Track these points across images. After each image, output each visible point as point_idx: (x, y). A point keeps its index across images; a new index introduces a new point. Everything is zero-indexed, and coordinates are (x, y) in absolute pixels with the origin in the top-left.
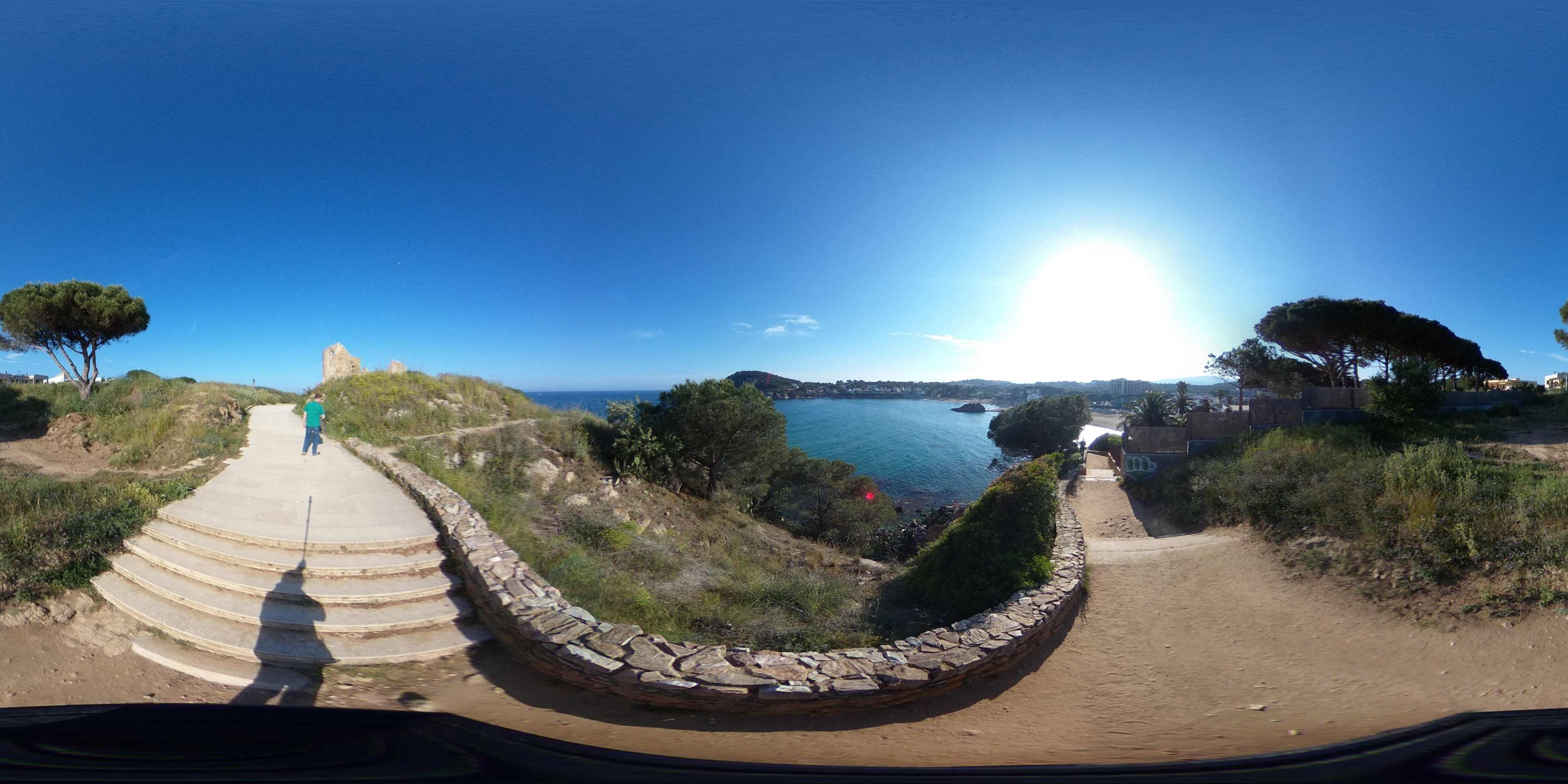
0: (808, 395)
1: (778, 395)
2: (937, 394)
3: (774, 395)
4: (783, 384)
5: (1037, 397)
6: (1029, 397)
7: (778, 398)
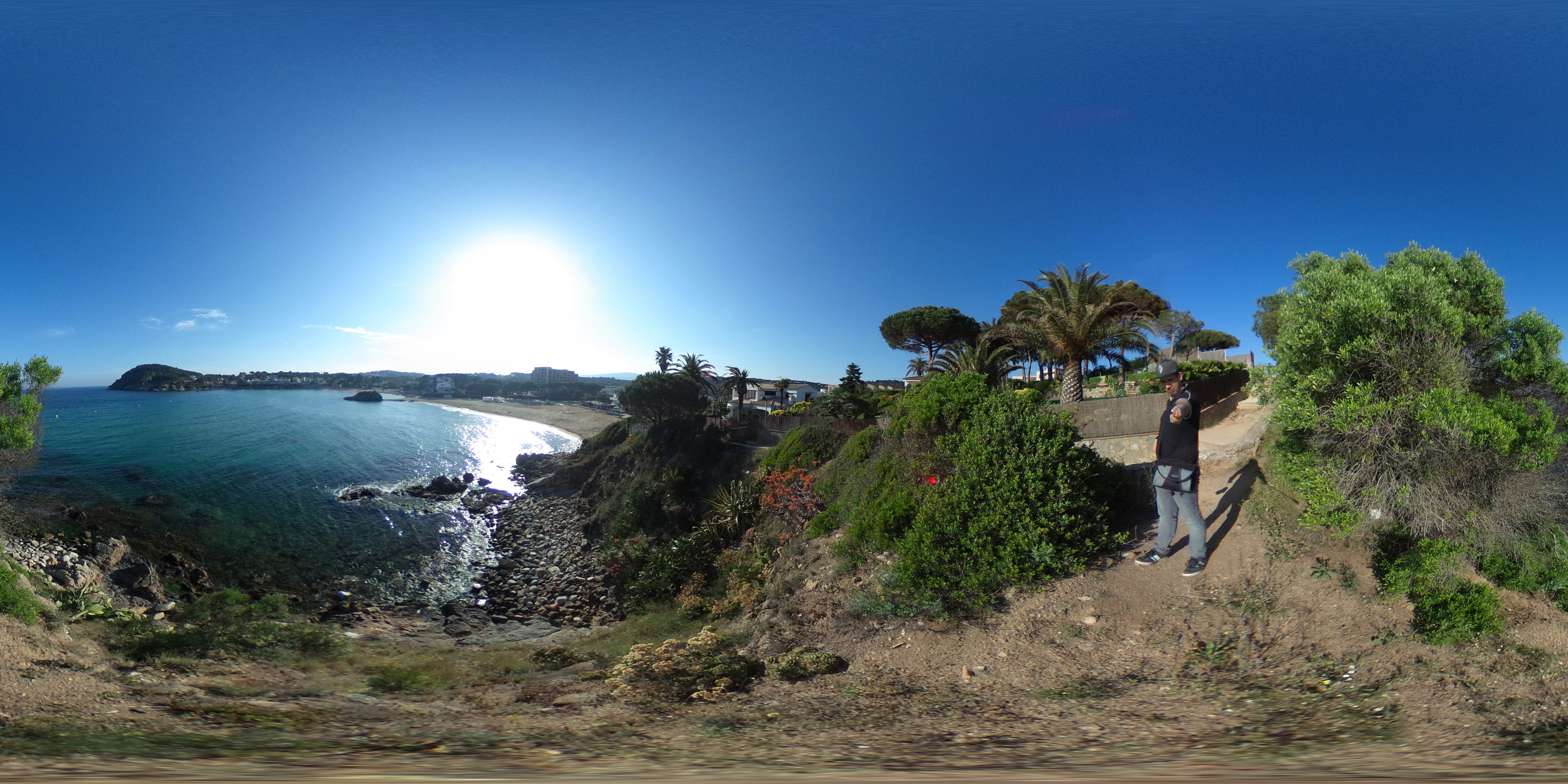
0: (204, 387)
1: (174, 387)
2: (339, 383)
3: (171, 387)
4: (180, 376)
5: (448, 385)
6: (439, 385)
7: (173, 391)
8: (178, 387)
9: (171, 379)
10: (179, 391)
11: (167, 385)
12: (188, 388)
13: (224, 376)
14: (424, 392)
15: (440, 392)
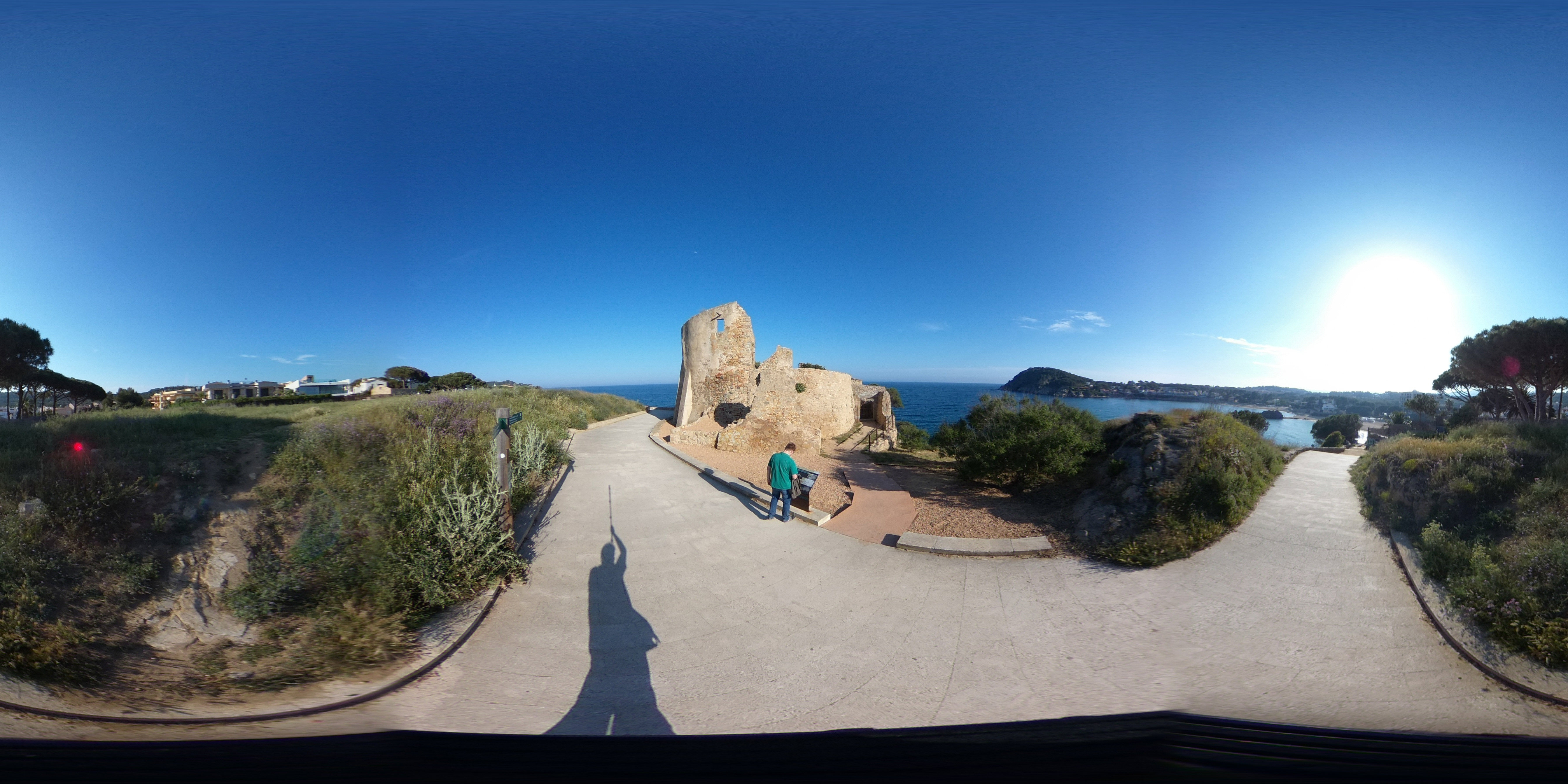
0: (1102, 395)
1: (1073, 392)
2: (1235, 399)
3: (1069, 392)
7: (1073, 396)
8: (1078, 393)
9: (1070, 384)
10: (1078, 397)
11: (1066, 391)
12: (1087, 395)
13: (1116, 384)
14: (1311, 411)
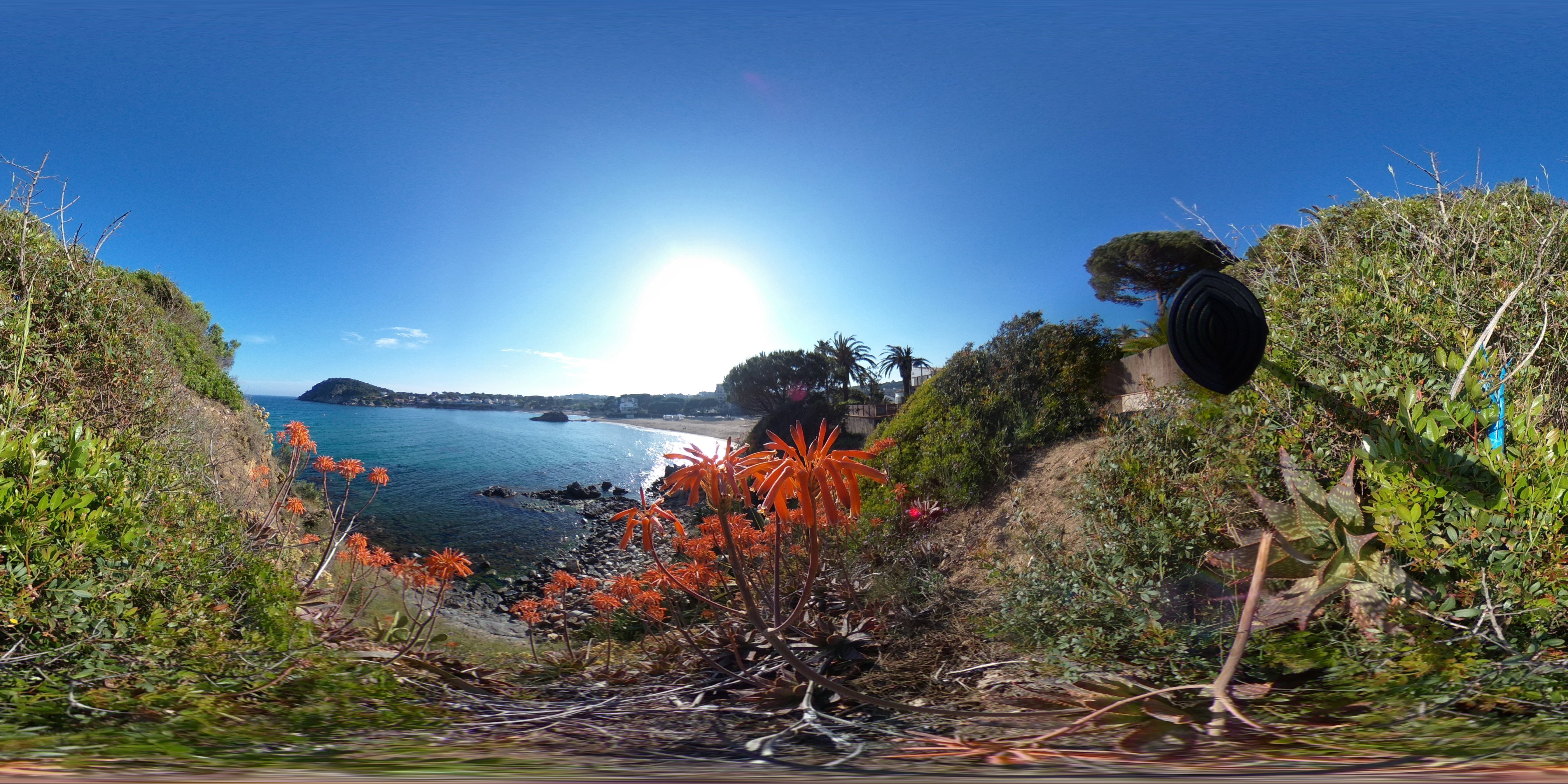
0: (395, 404)
2: (530, 406)
4: (371, 391)
5: (630, 405)
6: (622, 405)
7: (362, 405)
8: (368, 402)
9: (361, 394)
10: (369, 406)
11: (357, 400)
12: (378, 404)
13: (416, 395)
14: (608, 413)
15: (623, 412)
